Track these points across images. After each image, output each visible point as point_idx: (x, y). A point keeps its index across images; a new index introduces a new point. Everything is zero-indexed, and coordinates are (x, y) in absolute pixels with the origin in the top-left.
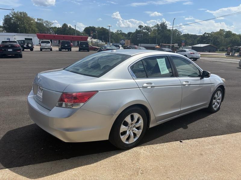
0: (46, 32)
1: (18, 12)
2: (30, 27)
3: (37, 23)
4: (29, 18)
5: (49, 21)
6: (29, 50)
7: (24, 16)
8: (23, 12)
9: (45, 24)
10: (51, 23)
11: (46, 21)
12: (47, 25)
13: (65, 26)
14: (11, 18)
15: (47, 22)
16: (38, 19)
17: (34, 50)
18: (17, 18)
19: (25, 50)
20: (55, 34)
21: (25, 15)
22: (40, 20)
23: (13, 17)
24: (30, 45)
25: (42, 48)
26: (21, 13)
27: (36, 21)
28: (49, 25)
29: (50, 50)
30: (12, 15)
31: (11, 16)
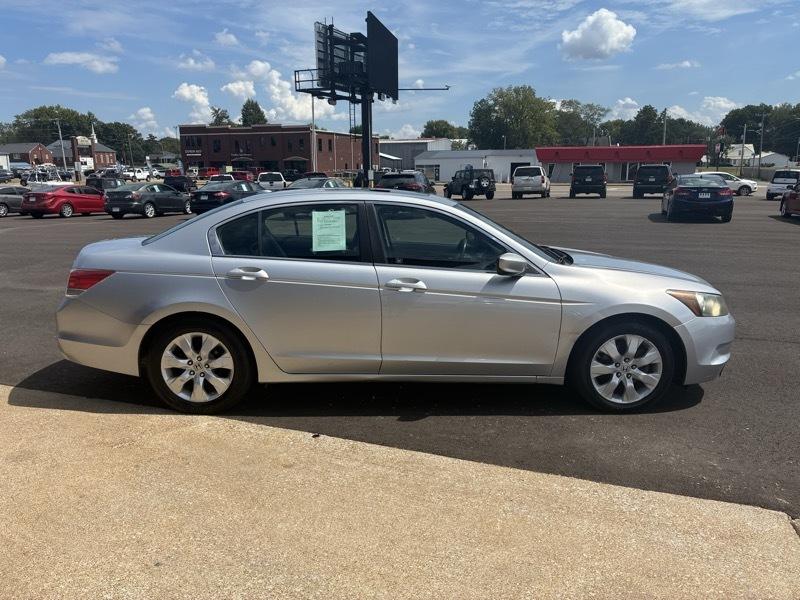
0: (584, 139)
1: (509, 89)
2: (538, 129)
3: (560, 112)
4: (539, 101)
5: (595, 105)
6: (484, 197)
7: (525, 98)
8: (524, 88)
9: (582, 116)
10: (603, 110)
11: (589, 105)
12: (588, 116)
13: (647, 113)
14: (490, 109)
15: (590, 107)
16: (564, 104)
17: (496, 195)
18: (505, 106)
19: (475, 197)
20: (614, 143)
21: (528, 93)
22: (570, 103)
23: (495, 105)
24: (485, 184)
25: (518, 189)
26: (517, 91)
27: (558, 107)
28: (596, 117)
29: (540, 196)
30: (495, 100)
31: (491, 102)
